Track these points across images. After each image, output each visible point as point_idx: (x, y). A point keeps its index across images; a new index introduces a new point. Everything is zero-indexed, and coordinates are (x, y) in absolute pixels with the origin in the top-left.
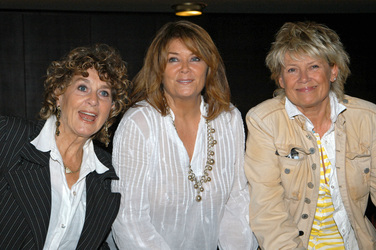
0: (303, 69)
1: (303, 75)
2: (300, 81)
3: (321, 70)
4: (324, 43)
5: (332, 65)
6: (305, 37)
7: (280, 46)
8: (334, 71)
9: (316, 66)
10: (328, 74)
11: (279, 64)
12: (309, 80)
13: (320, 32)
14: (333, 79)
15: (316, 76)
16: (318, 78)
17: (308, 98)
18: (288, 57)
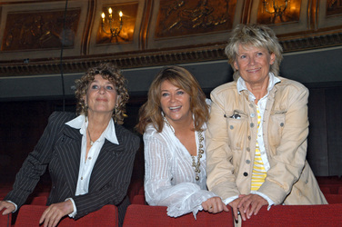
0: (251, 56)
1: (251, 60)
2: (249, 65)
3: (264, 57)
4: (266, 38)
5: (271, 53)
6: (252, 34)
7: (235, 41)
8: (272, 57)
9: (260, 54)
10: (268, 59)
11: (235, 53)
12: (256, 64)
13: (262, 30)
14: (272, 63)
15: (260, 61)
16: (262, 62)
17: (255, 77)
18: (241, 48)
